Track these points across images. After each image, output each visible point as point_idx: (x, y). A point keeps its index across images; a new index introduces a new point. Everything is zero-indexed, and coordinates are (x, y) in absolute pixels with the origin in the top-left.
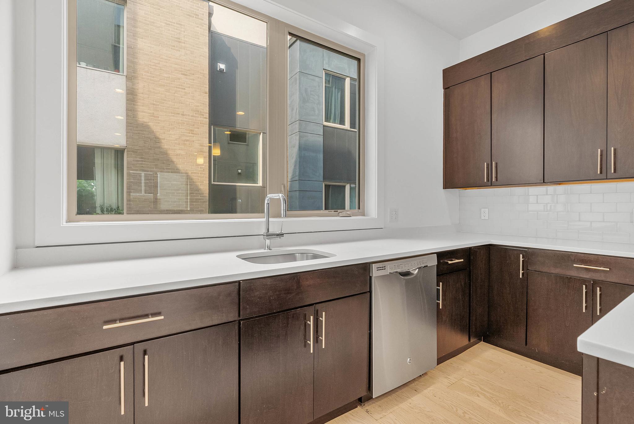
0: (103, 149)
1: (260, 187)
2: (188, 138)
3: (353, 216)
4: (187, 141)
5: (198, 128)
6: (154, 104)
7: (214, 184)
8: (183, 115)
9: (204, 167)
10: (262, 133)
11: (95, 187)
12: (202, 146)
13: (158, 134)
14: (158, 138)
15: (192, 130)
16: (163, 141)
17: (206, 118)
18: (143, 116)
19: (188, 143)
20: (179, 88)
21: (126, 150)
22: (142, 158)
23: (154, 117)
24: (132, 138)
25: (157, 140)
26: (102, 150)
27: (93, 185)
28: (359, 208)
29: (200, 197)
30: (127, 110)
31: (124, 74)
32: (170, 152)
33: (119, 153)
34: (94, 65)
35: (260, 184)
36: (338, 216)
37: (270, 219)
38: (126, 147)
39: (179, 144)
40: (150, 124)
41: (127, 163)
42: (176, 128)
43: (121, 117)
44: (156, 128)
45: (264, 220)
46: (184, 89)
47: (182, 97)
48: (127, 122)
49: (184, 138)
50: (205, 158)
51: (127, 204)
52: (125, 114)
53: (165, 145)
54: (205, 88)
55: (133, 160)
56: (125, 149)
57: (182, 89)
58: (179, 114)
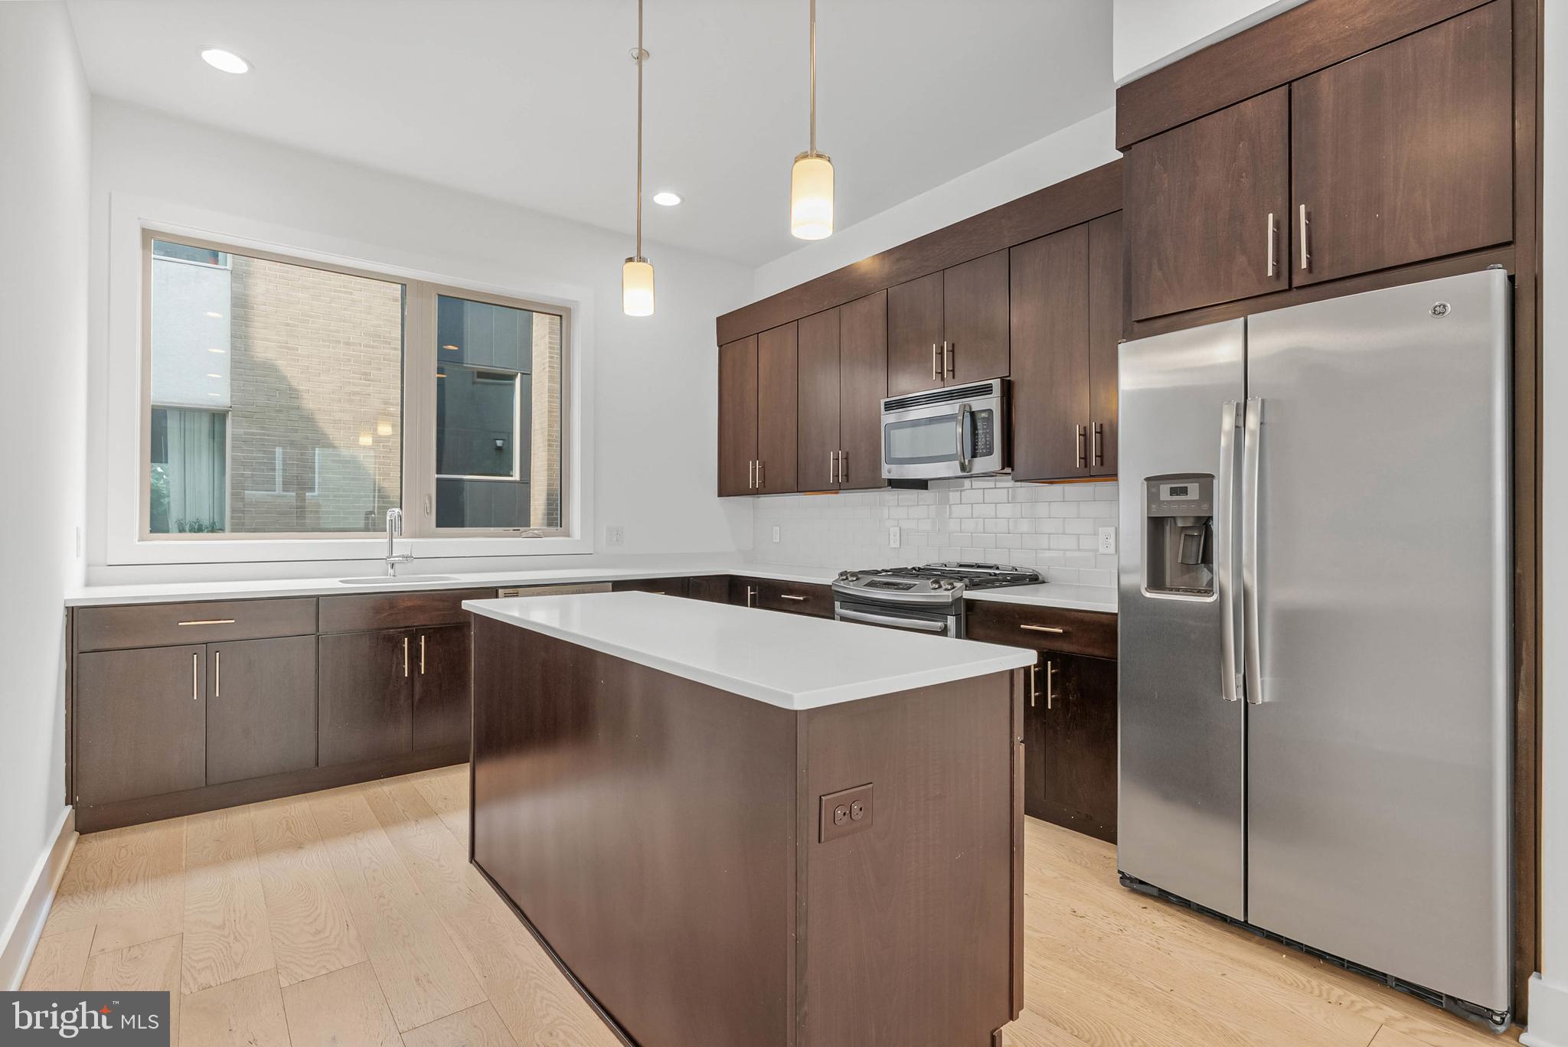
1: (515, 482)
2: (357, 389)
3: (545, 536)
4: (355, 393)
5: (380, 369)
6: (288, 325)
8: (348, 344)
9: (390, 444)
10: (519, 374)
11: (165, 477)
12: (385, 403)
13: (294, 383)
14: (296, 390)
15: (366, 374)
16: (305, 396)
17: (395, 349)
18: (265, 347)
19: (358, 398)
20: (340, 292)
21: (230, 413)
22: (263, 428)
23: (288, 348)
24: (243, 390)
25: (293, 393)
26: (183, 413)
27: (159, 473)
28: (561, 526)
29: (383, 503)
30: (232, 336)
31: (227, 267)
32: (318, 416)
33: (218, 418)
34: (167, 252)
35: (516, 476)
36: (519, 536)
37: (394, 540)
38: (231, 407)
39: (340, 401)
40: (279, 362)
41: (232, 438)
42: (333, 369)
44: (292, 372)
45: (387, 540)
46: (351, 293)
47: (345, 309)
49: (350, 389)
50: (393, 426)
51: (232, 517)
52: (229, 346)
53: (309, 403)
54: (394, 290)
55: (245, 434)
56: (228, 412)
57: (346, 293)
58: (339, 342)
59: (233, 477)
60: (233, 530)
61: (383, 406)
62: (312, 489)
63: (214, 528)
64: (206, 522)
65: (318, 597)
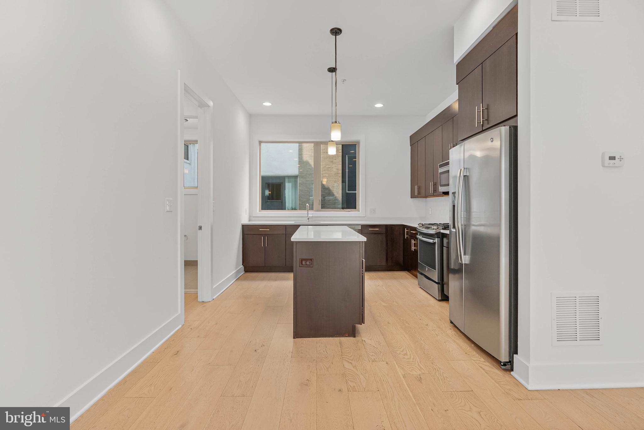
0: (289, 177)
2: (330, 166)
4: (329, 168)
7: (348, 193)
15: (332, 161)
18: (306, 158)
24: (301, 169)
30: (299, 155)
33: (296, 177)
40: (309, 161)
41: (299, 183)
43: (297, 159)
48: (299, 162)
49: (327, 166)
51: (299, 206)
52: (298, 157)
55: (302, 182)
56: (298, 176)
58: (325, 152)
59: (299, 194)
60: (299, 209)
61: (337, 171)
62: (312, 196)
63: (295, 209)
64: (294, 208)
65: (286, 225)
